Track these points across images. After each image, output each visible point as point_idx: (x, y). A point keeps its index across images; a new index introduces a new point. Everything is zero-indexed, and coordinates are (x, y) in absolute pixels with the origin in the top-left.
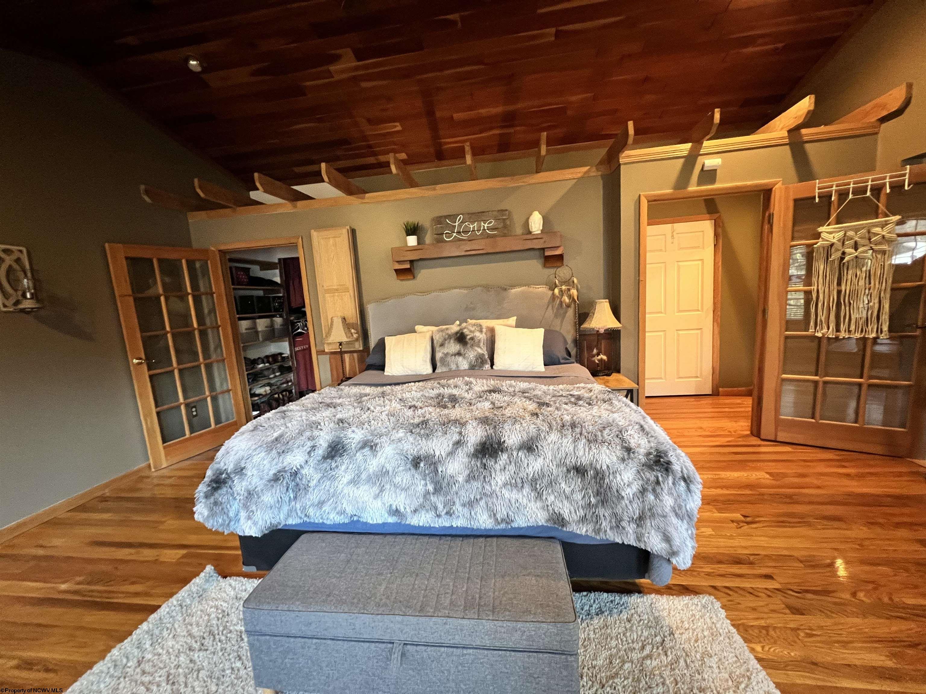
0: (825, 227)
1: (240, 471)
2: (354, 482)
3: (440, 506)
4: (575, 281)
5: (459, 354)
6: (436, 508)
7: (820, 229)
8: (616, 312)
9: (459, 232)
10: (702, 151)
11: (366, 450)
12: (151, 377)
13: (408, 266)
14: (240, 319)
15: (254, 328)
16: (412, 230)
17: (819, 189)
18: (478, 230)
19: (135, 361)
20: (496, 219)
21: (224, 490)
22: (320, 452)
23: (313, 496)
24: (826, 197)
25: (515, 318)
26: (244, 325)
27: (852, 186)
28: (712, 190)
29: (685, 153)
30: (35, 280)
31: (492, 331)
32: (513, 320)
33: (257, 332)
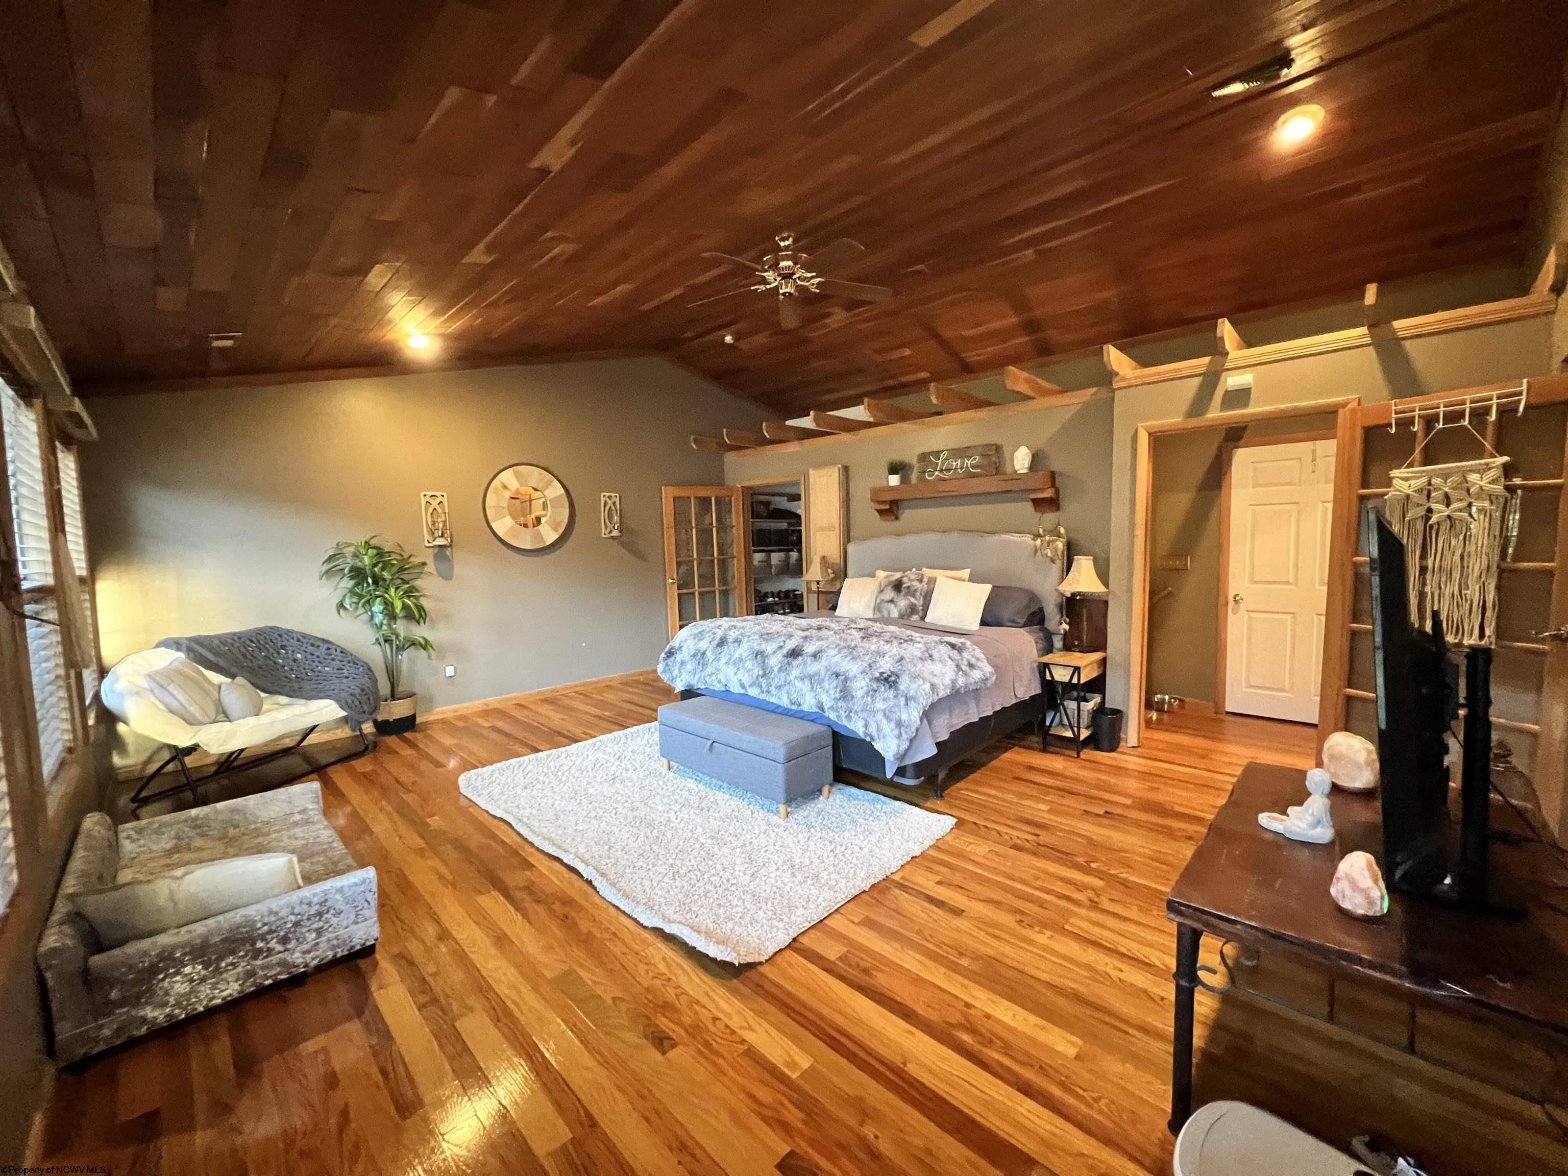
0: (1402, 470)
1: (680, 648)
2: (727, 663)
4: (1062, 530)
5: (892, 601)
7: (1395, 473)
8: (1103, 575)
9: (941, 471)
10: (1228, 365)
11: (736, 644)
12: (679, 595)
13: (887, 507)
14: (755, 551)
15: (768, 560)
16: (894, 469)
17: (1396, 413)
18: (961, 468)
19: (670, 581)
20: (982, 455)
21: (672, 659)
22: (716, 642)
23: (709, 670)
24: (1405, 424)
25: (968, 570)
26: (758, 557)
27: (1417, 412)
28: (1243, 415)
29: (1202, 370)
30: (621, 517)
31: (932, 581)
32: (965, 573)
33: (770, 566)
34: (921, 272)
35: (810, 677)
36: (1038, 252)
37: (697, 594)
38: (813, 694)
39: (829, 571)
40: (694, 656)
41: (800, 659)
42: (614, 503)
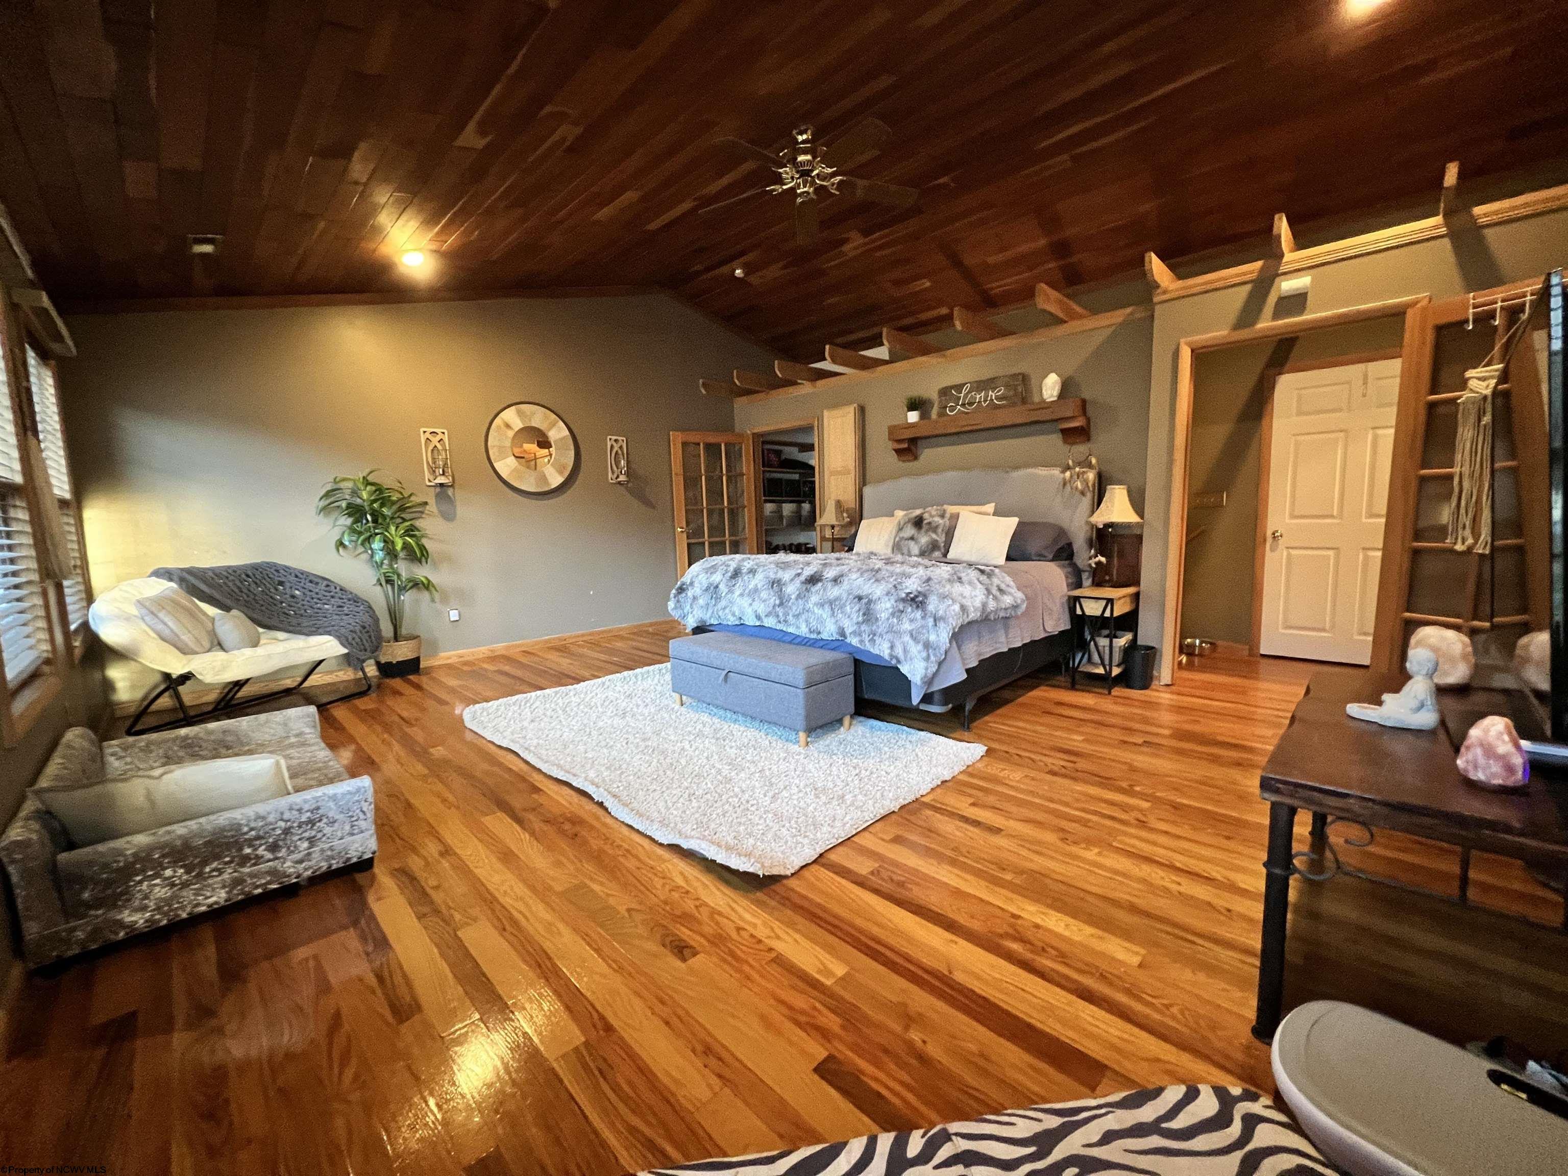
0: (1479, 370)
1: (692, 584)
2: (742, 595)
3: (781, 614)
4: (1094, 461)
5: (912, 538)
6: (778, 616)
7: (1470, 373)
8: (1138, 503)
9: (963, 405)
10: (1283, 269)
12: (689, 545)
13: (906, 446)
14: (766, 501)
15: (779, 512)
16: (914, 405)
17: (1474, 308)
18: (985, 401)
19: (679, 530)
20: (1007, 386)
21: (683, 595)
23: (723, 603)
24: (1484, 318)
25: (993, 505)
26: (769, 507)
27: (1500, 304)
28: (1296, 324)
29: (1254, 276)
30: (628, 462)
31: (955, 517)
32: (990, 508)
33: (781, 517)
34: (945, 186)
35: (831, 603)
36: (1074, 159)
37: (707, 544)
38: (833, 620)
39: (845, 515)
40: (707, 589)
41: (820, 584)
42: (621, 447)
